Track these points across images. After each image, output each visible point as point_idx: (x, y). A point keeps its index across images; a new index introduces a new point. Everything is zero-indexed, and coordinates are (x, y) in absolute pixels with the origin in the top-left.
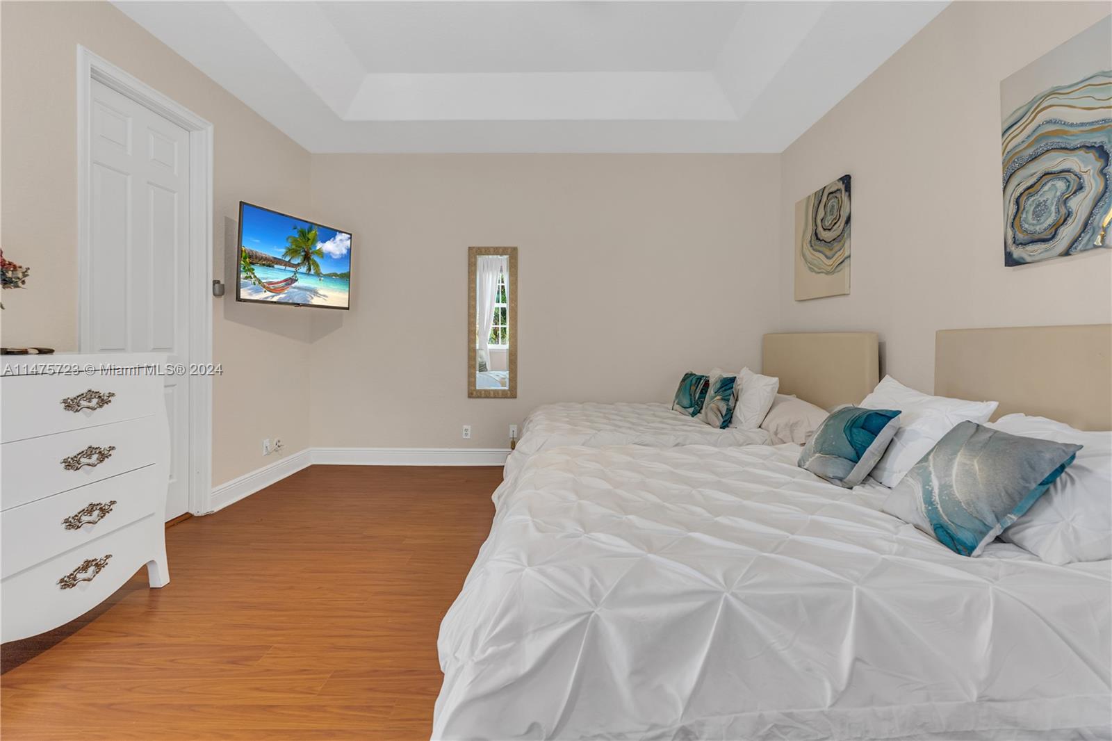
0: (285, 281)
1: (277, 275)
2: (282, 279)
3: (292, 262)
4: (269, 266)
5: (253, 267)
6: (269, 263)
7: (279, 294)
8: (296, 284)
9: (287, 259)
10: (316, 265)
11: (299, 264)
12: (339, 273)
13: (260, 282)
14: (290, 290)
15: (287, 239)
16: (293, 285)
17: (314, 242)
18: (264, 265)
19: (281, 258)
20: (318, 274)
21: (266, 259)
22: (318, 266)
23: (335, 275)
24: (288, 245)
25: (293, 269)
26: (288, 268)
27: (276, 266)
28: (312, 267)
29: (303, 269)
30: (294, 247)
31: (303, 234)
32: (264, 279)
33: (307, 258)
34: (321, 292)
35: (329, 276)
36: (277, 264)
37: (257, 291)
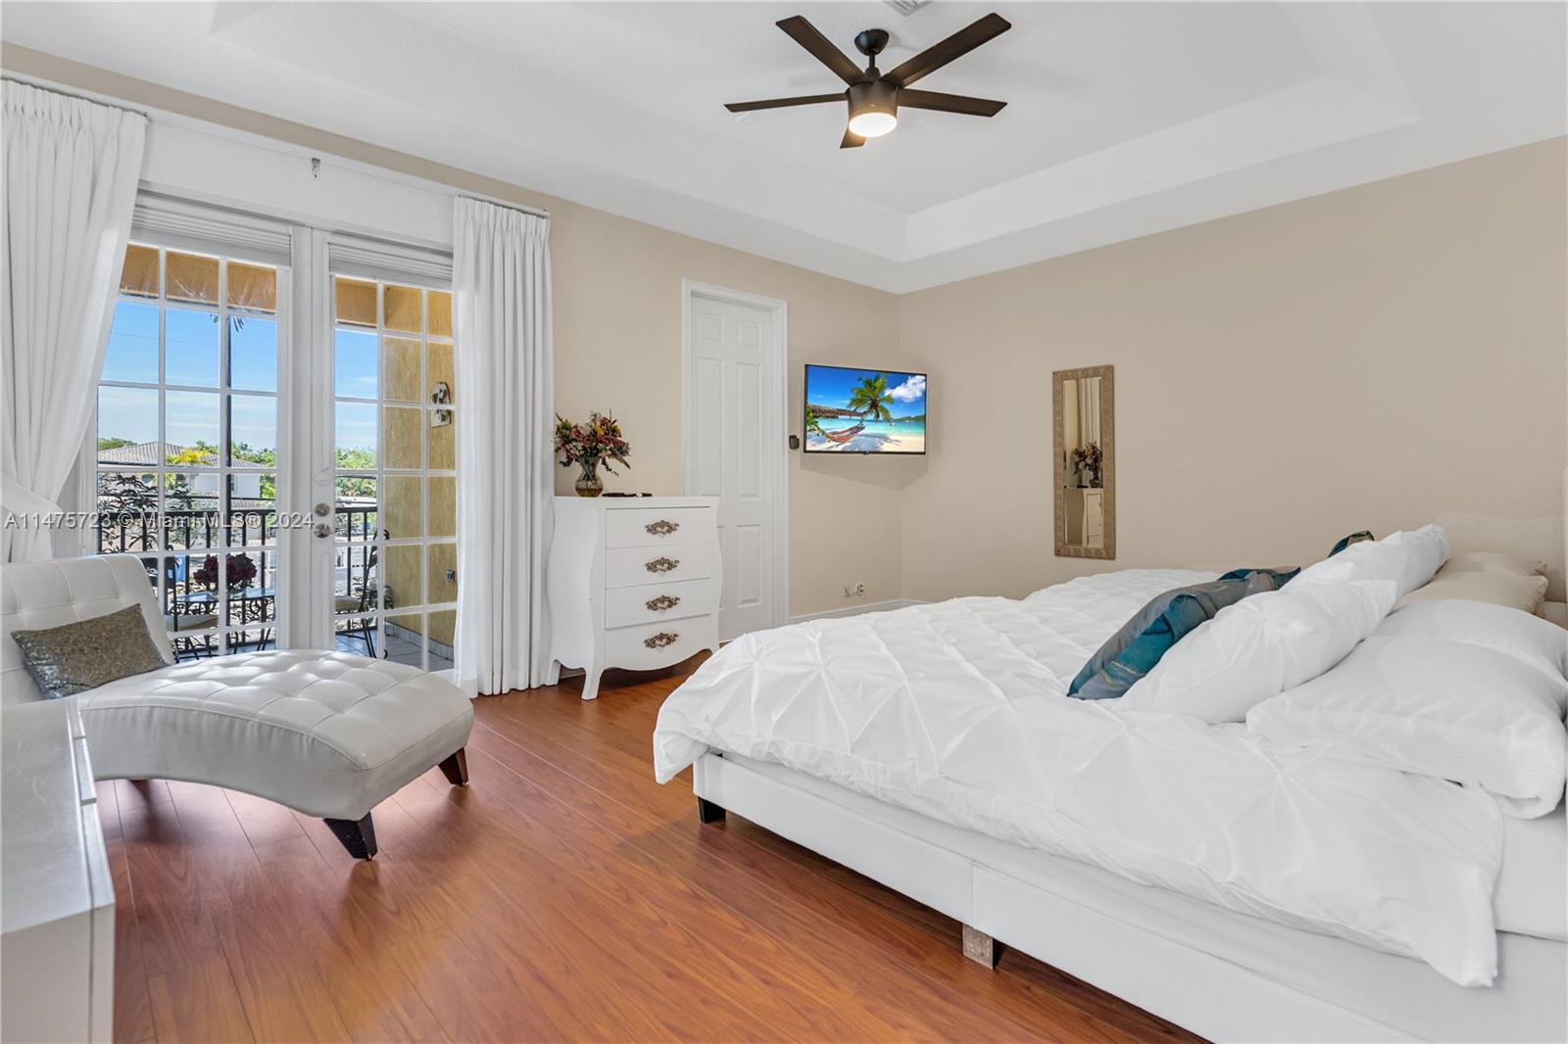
0: (851, 429)
1: (842, 425)
2: (847, 428)
3: (858, 411)
4: (833, 417)
5: (816, 420)
6: (833, 415)
7: (843, 443)
8: (863, 432)
9: (852, 409)
10: (886, 412)
11: (865, 413)
12: (913, 416)
13: (823, 433)
14: (856, 438)
15: (852, 391)
16: (860, 433)
17: (882, 389)
18: (828, 417)
19: (844, 408)
20: (888, 420)
21: (829, 412)
22: (887, 411)
23: (909, 418)
24: (853, 396)
25: (860, 418)
26: (853, 417)
27: (840, 417)
28: (880, 414)
29: (871, 417)
30: (859, 397)
31: (869, 384)
32: (828, 429)
33: (874, 405)
34: (891, 438)
35: (901, 421)
36: (841, 415)
37: (821, 442)
